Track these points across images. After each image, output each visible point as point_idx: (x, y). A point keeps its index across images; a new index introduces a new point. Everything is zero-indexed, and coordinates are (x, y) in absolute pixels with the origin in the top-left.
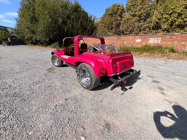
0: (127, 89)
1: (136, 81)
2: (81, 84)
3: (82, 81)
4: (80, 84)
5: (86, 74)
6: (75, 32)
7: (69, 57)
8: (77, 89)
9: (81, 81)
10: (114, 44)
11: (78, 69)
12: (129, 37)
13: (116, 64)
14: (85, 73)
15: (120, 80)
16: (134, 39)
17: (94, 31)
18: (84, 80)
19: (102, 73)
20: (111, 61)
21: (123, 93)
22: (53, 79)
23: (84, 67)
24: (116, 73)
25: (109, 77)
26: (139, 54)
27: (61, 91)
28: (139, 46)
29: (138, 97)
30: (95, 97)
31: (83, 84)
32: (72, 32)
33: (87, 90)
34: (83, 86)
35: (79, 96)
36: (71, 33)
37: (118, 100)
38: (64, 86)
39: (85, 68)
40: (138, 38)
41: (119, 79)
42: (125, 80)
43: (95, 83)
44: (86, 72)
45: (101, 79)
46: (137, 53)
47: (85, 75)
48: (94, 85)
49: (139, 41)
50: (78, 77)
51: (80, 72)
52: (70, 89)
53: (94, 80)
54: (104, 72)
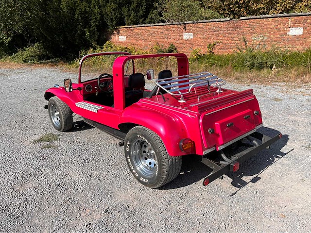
0: (244, 184)
1: (270, 163)
2: (135, 176)
3: (138, 169)
4: (134, 174)
5: (147, 150)
6: (97, 10)
7: (100, 107)
8: (128, 187)
9: (135, 168)
10: (221, 44)
11: (128, 140)
12: (265, 22)
13: (213, 127)
14: (143, 149)
15: (226, 161)
16: (282, 26)
17: (156, 4)
18: (142, 166)
19: (183, 148)
20: (201, 121)
21: (236, 193)
22: (62, 167)
23: (142, 135)
24: (215, 146)
25: (200, 157)
26: (298, 76)
27: (90, 195)
28: (299, 48)
29: (270, 198)
30: (172, 204)
31: (140, 176)
32: (86, 12)
33: (151, 190)
34: (142, 179)
35: (135, 203)
36: (81, 13)
37: (223, 207)
38: (94, 182)
39: (145, 136)
40: (294, 24)
41: (224, 160)
42: (236, 160)
43: (168, 172)
44: (145, 146)
45: (181, 160)
46: (293, 73)
47: (144, 152)
48: (168, 176)
49: (296, 31)
50: (127, 159)
51: (133, 147)
52: (110, 189)
53: (166, 164)
54: (189, 146)
